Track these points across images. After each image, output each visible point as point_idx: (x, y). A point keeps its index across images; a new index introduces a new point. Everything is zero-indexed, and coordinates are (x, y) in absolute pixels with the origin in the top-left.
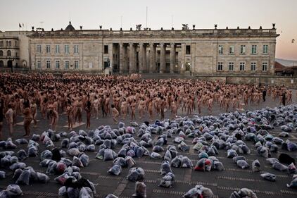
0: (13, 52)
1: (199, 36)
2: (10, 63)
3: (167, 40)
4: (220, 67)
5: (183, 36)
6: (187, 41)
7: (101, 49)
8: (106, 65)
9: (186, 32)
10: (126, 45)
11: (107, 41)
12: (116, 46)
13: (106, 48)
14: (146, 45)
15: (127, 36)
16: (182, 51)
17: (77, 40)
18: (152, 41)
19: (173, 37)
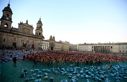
0: (76, 48)
1: (114, 44)
3: (106, 45)
4: (120, 51)
5: (110, 44)
6: (111, 46)
7: (92, 47)
10: (97, 46)
12: (95, 46)
13: (93, 47)
15: (97, 45)
16: (110, 48)
17: (87, 46)
18: (102, 46)
19: (107, 45)
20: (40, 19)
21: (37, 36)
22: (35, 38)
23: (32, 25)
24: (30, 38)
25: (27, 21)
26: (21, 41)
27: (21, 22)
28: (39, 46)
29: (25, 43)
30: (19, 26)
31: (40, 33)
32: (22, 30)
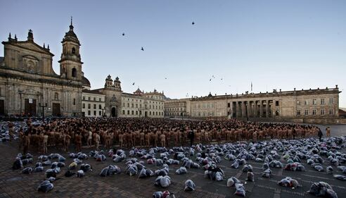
0: (183, 109)
1: (284, 95)
2: (182, 114)
3: (264, 99)
4: (299, 113)
5: (274, 96)
6: (276, 99)
7: (226, 105)
8: (229, 113)
9: (275, 93)
10: (240, 103)
11: (229, 101)
12: (234, 103)
13: (229, 105)
14: (251, 102)
15: (240, 97)
16: (273, 105)
17: (213, 101)
18: (254, 100)
19: (267, 96)
20: (71, 27)
21: (67, 78)
22: (61, 84)
23: (46, 47)
24: (46, 85)
25: (30, 35)
26: (17, 95)
27: (10, 38)
28: (74, 108)
29: (31, 102)
30: (5, 49)
31: (74, 70)
32: (16, 61)
